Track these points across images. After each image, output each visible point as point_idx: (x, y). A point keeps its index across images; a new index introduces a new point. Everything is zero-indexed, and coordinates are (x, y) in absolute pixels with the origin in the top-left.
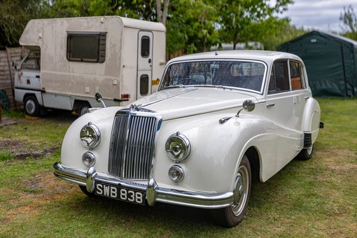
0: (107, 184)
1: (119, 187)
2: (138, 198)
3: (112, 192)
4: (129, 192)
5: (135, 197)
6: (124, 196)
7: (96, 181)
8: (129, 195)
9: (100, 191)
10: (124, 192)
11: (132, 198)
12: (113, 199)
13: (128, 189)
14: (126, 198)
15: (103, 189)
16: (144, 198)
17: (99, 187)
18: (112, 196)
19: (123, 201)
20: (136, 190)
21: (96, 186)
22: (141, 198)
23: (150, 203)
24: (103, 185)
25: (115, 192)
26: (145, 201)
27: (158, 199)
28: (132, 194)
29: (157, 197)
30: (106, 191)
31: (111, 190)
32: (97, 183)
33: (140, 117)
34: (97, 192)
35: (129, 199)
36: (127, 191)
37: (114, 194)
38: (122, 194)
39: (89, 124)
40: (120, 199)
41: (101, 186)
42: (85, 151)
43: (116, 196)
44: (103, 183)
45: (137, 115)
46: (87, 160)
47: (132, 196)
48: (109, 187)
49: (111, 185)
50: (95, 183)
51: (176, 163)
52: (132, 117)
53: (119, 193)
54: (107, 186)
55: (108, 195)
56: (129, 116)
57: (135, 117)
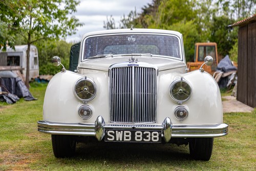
0: (119, 130)
1: (133, 130)
2: (154, 138)
3: (125, 136)
4: (145, 133)
5: (151, 137)
7: (106, 128)
8: (145, 136)
9: (112, 138)
10: (139, 134)
11: (148, 138)
12: (127, 143)
13: (143, 130)
14: (141, 140)
15: (115, 135)
16: (160, 136)
17: (111, 133)
18: (125, 140)
19: (139, 143)
20: (151, 131)
21: (106, 134)
22: (157, 137)
23: (168, 139)
25: (130, 136)
26: (162, 139)
27: (173, 135)
28: (148, 134)
29: (173, 133)
30: (119, 136)
31: (125, 134)
32: (108, 131)
33: (142, 68)
34: (108, 139)
35: (144, 139)
36: (143, 132)
37: (128, 138)
38: (137, 136)
39: (86, 78)
40: (135, 141)
41: (113, 132)
42: (79, 106)
43: (130, 139)
44: (115, 130)
45: (139, 66)
46: (85, 113)
47: (147, 136)
48: (122, 132)
49: (124, 130)
50: (106, 130)
51: (180, 104)
52: (135, 68)
53: (133, 136)
54: (120, 131)
55: (121, 140)
56: (132, 67)
57: (137, 67)
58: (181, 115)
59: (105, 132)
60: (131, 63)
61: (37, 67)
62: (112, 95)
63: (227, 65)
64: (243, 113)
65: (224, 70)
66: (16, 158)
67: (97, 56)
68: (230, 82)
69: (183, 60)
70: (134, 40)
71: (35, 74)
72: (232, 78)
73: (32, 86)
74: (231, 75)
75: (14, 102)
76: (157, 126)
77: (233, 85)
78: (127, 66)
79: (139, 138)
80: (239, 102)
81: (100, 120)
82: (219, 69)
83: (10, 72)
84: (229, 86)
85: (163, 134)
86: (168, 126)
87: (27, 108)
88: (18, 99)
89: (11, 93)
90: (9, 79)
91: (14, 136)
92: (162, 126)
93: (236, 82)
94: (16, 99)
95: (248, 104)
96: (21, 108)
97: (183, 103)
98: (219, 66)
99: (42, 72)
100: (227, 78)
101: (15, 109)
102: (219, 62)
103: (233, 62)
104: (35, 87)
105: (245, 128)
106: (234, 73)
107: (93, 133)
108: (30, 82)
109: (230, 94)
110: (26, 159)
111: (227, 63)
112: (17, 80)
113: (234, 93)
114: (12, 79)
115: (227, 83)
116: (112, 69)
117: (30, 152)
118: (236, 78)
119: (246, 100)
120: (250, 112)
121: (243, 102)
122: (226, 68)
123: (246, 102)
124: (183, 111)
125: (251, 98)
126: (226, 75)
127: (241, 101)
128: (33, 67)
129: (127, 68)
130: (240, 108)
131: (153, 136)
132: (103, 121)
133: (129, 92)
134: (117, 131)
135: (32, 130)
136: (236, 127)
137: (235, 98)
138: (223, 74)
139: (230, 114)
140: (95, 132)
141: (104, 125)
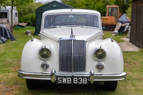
0: (65, 77)
1: (72, 77)
2: (85, 82)
3: (68, 80)
4: (79, 79)
5: (83, 81)
6: (76, 82)
7: (57, 76)
8: (79, 81)
9: (60, 81)
10: (76, 79)
11: (81, 82)
12: (69, 84)
13: (78, 77)
15: (62, 80)
16: (88, 80)
17: (59, 79)
18: (68, 82)
19: (75, 85)
20: (83, 77)
22: (86, 81)
23: (92, 82)
24: (62, 78)
25: (70, 80)
26: (89, 82)
27: (95, 80)
28: (81, 80)
29: (95, 79)
30: (64, 80)
31: (68, 79)
32: (58, 77)
33: (77, 41)
34: (58, 82)
35: (79, 82)
36: (78, 78)
37: (69, 81)
38: (74, 81)
39: (45, 46)
40: (73, 83)
41: (61, 78)
42: (41, 62)
43: (71, 82)
44: (62, 77)
45: (76, 40)
46: (45, 66)
47: (81, 81)
49: (67, 77)
50: (57, 77)
51: (99, 62)
52: (74, 41)
53: (72, 81)
54: (65, 78)
55: (65, 82)
56: (72, 41)
57: (75, 41)
58: (100, 67)
59: (56, 78)
60: (71, 38)
61: (17, 18)
62: (60, 56)
63: (124, 19)
64: (133, 52)
65: (122, 23)
66: (6, 89)
67: (51, 27)
68: (126, 29)
69: (100, 29)
70: (73, 17)
71: (16, 22)
72: (127, 27)
73: (15, 30)
74: (126, 25)
75: (4, 42)
76: (86, 75)
77: (127, 31)
78: (69, 40)
79: (75, 81)
80: (131, 43)
81: (53, 71)
82: (120, 22)
83: (2, 25)
84: (125, 31)
85: (90, 79)
86: (92, 75)
87: (12, 47)
88: (7, 40)
89: (2, 37)
90: (1, 28)
91: (5, 69)
92: (89, 75)
93: (129, 29)
94: (6, 40)
95: (136, 45)
96: (9, 47)
97: (101, 61)
98: (120, 20)
99: (20, 21)
100: (124, 27)
101: (5, 47)
102: (120, 17)
103: (127, 18)
104: (16, 30)
105: (135, 64)
106: (128, 24)
107: (50, 79)
108: (13, 27)
109: (125, 36)
110: (12, 90)
111: (124, 18)
112: (6, 29)
113: (128, 36)
114: (3, 29)
115: (124, 30)
116: (61, 41)
117: (14, 84)
118: (130, 27)
119: (135, 42)
120: (137, 51)
121: (133, 44)
122: (124, 21)
123: (135, 44)
124: (101, 66)
125: (138, 42)
126: (123, 25)
127: (132, 43)
128: (15, 19)
129: (69, 41)
130: (132, 47)
131: (84, 81)
132: (55, 72)
133: (70, 55)
134: (63, 78)
135: (15, 64)
136: (130, 63)
137: (129, 40)
138: (122, 25)
139: (126, 52)
140: (51, 78)
141: (56, 74)
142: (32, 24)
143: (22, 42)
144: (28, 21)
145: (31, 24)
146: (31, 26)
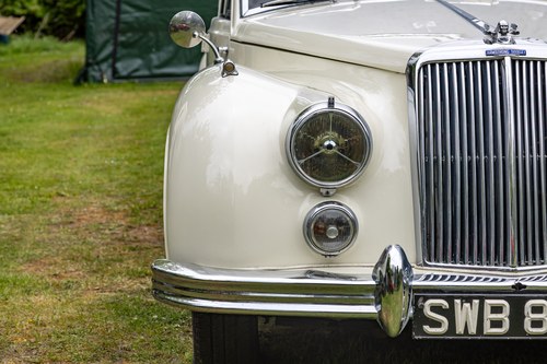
0: (467, 295)
3: (489, 316)
6: (537, 324)
7: (418, 290)
9: (438, 324)
10: (538, 309)
12: (494, 341)
14: (545, 329)
15: (450, 314)
17: (434, 309)
18: (488, 329)
19: (537, 342)
21: (419, 311)
24: (450, 300)
25: (504, 316)
30: (466, 316)
31: (487, 309)
32: (426, 299)
33: (535, 62)
37: (501, 321)
38: (530, 317)
40: (524, 333)
41: (445, 304)
42: (307, 206)
43: (506, 327)
44: (451, 295)
45: (528, 55)
48: (476, 302)
49: (483, 294)
50: (417, 298)
52: (513, 62)
53: (517, 316)
54: (469, 300)
55: (473, 329)
56: (501, 61)
57: (521, 62)
59: (415, 304)
60: (497, 46)
62: (427, 164)
78: (483, 56)
79: (537, 321)
81: (396, 261)
107: (371, 309)
116: (424, 66)
129: (483, 63)
132: (405, 263)
133: (496, 153)
134: (458, 301)
140: (378, 302)
141: (412, 278)
142: (50, 24)
143: (20, 121)
144: (24, 8)
145: (43, 25)
146: (45, 32)
